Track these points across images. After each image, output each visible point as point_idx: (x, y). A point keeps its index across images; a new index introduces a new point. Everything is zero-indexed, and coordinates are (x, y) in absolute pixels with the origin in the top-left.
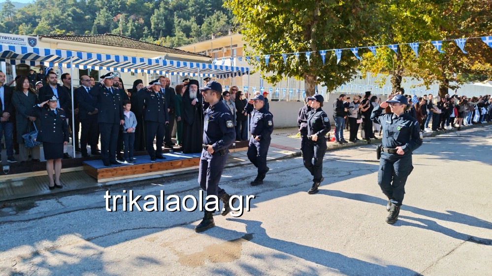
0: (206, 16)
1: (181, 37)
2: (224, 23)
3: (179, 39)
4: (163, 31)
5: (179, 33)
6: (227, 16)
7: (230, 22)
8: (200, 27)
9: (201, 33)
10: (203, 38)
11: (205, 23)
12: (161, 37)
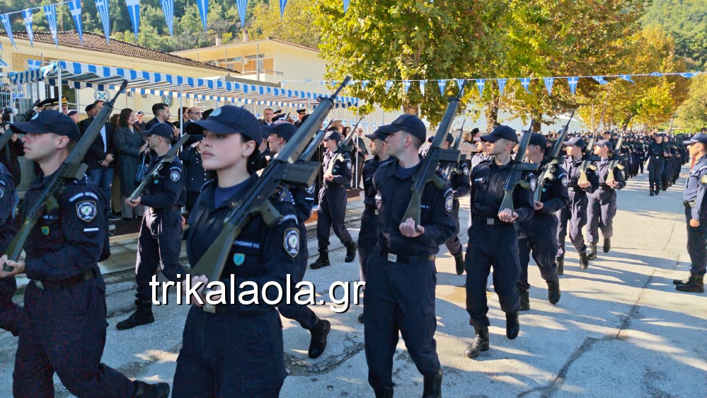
0: (188, 4)
1: (150, 34)
2: (218, 17)
3: (145, 36)
4: (118, 21)
5: (146, 28)
6: (221, 7)
7: (227, 16)
8: (180, 21)
9: (181, 29)
10: (184, 36)
11: (187, 14)
12: (115, 32)
